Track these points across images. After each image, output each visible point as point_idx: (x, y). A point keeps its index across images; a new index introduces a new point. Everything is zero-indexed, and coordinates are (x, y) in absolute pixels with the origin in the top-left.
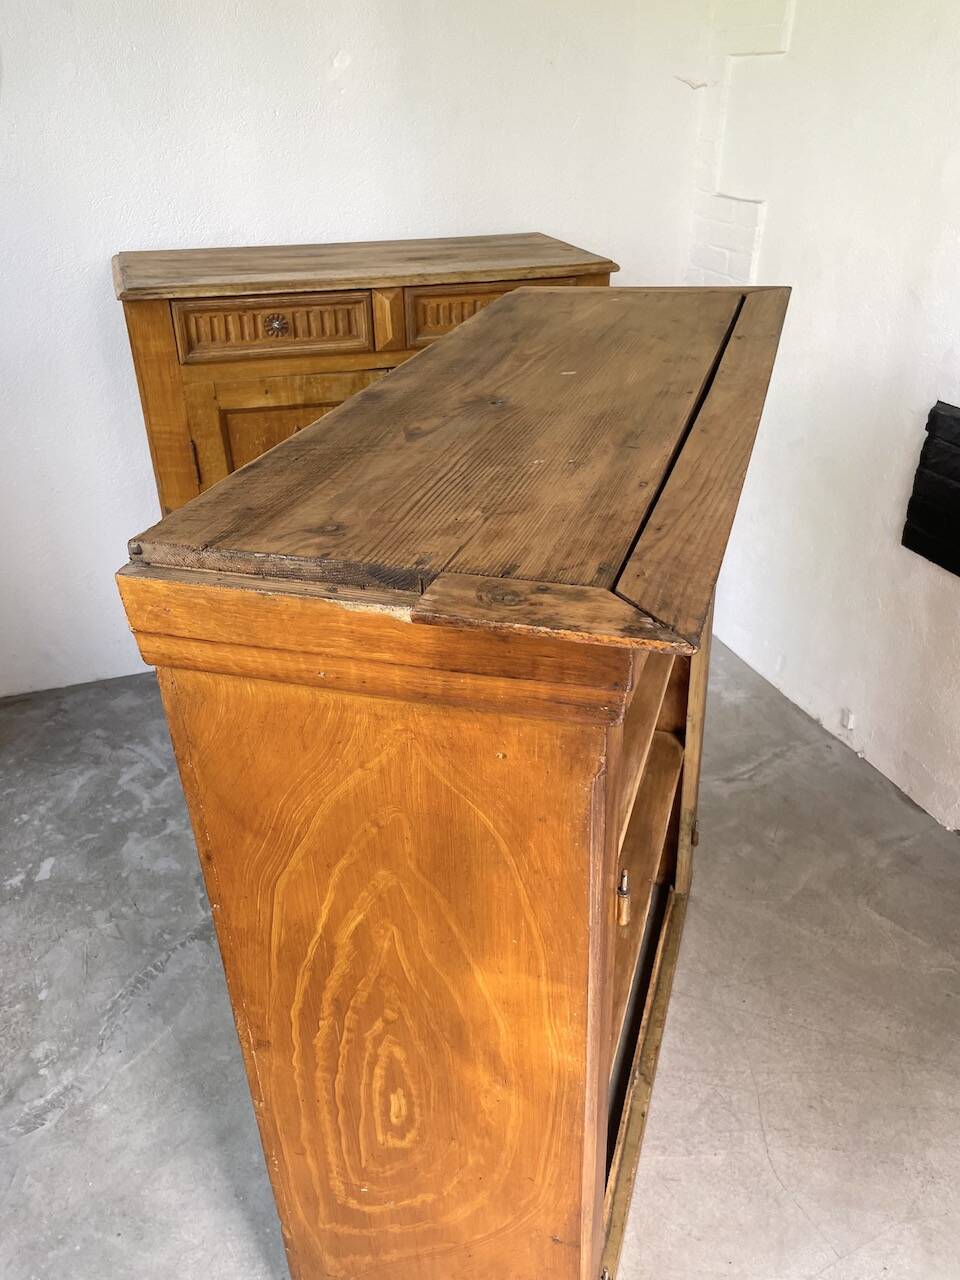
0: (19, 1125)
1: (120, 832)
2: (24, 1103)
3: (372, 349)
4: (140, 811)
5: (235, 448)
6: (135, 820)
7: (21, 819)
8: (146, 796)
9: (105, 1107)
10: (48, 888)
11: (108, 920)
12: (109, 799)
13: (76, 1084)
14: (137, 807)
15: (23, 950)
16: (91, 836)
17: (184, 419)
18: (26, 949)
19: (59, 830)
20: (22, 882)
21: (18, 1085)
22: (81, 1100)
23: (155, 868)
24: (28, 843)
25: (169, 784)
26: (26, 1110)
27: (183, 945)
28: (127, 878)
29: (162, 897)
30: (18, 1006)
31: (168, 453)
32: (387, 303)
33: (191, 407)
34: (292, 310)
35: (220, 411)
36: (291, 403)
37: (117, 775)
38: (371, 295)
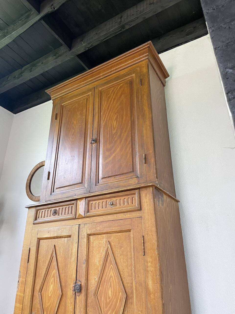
3: (75, 218)
17: (30, 241)
34: (59, 207)
35: (38, 238)
36: (53, 236)
38: (77, 202)
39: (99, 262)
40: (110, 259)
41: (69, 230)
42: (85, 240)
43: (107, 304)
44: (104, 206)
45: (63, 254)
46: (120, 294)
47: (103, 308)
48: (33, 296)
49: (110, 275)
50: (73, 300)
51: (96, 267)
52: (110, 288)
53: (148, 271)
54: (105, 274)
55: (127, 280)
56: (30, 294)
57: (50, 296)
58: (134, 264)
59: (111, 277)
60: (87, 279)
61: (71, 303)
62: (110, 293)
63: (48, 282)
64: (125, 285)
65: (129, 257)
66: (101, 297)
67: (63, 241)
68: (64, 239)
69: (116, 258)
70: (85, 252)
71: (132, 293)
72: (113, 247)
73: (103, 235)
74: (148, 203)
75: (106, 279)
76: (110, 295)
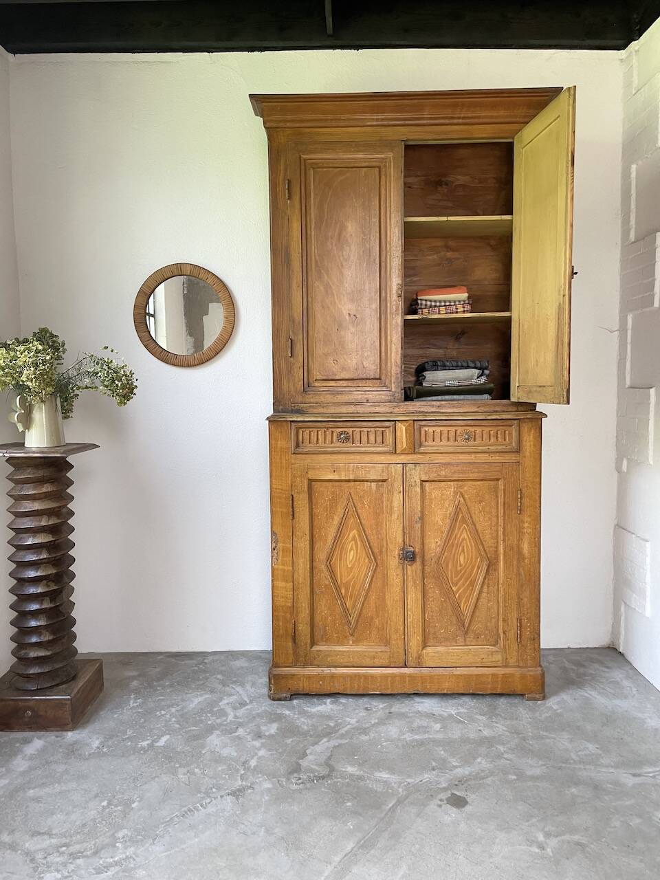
0: (94, 869)
1: (210, 730)
2: (101, 858)
3: (394, 452)
4: (225, 721)
5: (314, 501)
6: (221, 725)
7: (160, 713)
8: (232, 713)
9: (144, 872)
10: (160, 751)
11: (184, 774)
12: (211, 712)
13: (134, 856)
14: (225, 718)
15: (134, 779)
16: (194, 728)
17: (290, 482)
18: (135, 779)
19: (178, 722)
20: (148, 745)
21: (102, 849)
22: (132, 866)
23: (222, 752)
24: (159, 725)
25: (247, 709)
26: (101, 862)
27: (222, 797)
28: (204, 754)
29: (220, 768)
30: (119, 808)
31: (278, 500)
32: (404, 428)
33: (294, 476)
34: (351, 429)
35: (309, 480)
36: (347, 478)
37: (221, 699)
38: (395, 424)
39: (443, 520)
40: (463, 517)
41: (383, 471)
42: (418, 490)
43: (457, 573)
44: (452, 438)
45: (369, 507)
46: (479, 560)
47: (452, 578)
48: (312, 568)
49: (462, 537)
50: (399, 571)
51: (436, 528)
52: (462, 555)
53: (524, 533)
54: (454, 536)
55: (489, 542)
56: (308, 566)
57: (349, 566)
58: (504, 524)
59: (464, 539)
60: (423, 544)
61: (397, 575)
62: (462, 559)
63: (343, 547)
64: (487, 550)
65: (494, 513)
66: (447, 566)
67: (367, 487)
68: (369, 483)
69: (473, 515)
70: (419, 507)
71: (497, 558)
72: (468, 500)
73: (449, 483)
74: (532, 443)
75: (456, 542)
76: (462, 562)
